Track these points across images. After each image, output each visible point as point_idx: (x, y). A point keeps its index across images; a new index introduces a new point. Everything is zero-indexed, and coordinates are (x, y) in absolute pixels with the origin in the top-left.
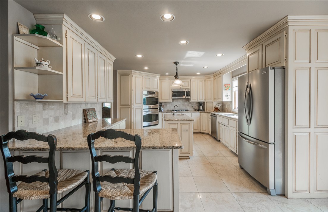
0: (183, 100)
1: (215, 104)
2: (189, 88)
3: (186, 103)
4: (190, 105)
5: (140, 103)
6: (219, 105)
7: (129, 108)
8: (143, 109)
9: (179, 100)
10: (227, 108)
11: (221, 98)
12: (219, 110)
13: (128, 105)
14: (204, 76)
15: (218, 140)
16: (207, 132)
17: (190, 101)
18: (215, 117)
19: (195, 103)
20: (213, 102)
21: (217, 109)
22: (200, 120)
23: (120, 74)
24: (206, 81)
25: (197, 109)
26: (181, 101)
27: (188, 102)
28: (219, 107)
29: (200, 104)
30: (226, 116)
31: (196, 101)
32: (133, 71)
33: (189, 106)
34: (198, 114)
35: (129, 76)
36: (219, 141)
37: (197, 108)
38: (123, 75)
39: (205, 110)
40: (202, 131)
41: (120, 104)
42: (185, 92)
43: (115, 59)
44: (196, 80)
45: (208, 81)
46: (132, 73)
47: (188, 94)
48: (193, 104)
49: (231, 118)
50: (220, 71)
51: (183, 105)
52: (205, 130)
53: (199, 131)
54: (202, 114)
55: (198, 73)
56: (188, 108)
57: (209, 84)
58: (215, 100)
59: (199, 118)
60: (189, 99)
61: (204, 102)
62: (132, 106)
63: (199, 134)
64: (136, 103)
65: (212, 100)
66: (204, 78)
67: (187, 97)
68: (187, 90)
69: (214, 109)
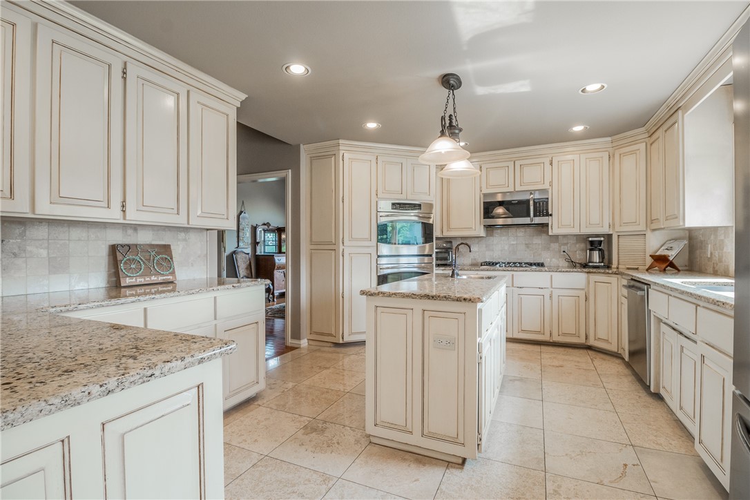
0: (529, 230)
1: (654, 243)
2: (546, 186)
3: (538, 241)
4: (555, 246)
5: (368, 236)
6: (674, 245)
7: (333, 252)
8: (379, 256)
9: (512, 231)
10: (710, 259)
11: (678, 215)
12: (672, 265)
13: (330, 243)
14: (609, 139)
15: (652, 389)
16: (613, 348)
17: (550, 234)
18: (639, 293)
19: (572, 241)
20: (649, 234)
21: (662, 263)
22: (586, 299)
23: (311, 155)
24: (617, 156)
25: (583, 262)
26: (521, 232)
27: (544, 236)
28: (672, 255)
29: (592, 243)
30: (692, 289)
31: (576, 231)
32: (341, 141)
33: (548, 249)
34: (579, 278)
35: (333, 158)
36: (658, 397)
37: (579, 257)
38: (319, 157)
39: (614, 265)
40: (592, 342)
41: (311, 241)
42: (531, 202)
43: (243, 96)
44: (575, 157)
45: (625, 154)
46: (341, 148)
47: (542, 208)
48: (566, 244)
49: (707, 300)
50: (671, 102)
51: (528, 247)
52: (607, 341)
53: (582, 340)
54: (595, 277)
55: (578, 129)
56: (546, 258)
57: (631, 166)
58: (654, 226)
59: (582, 294)
60: (545, 225)
61: (609, 237)
62: (341, 247)
63: (582, 351)
64: (352, 239)
65: (642, 227)
66: (610, 145)
67: (537, 220)
68: (537, 196)
69: (649, 261)
